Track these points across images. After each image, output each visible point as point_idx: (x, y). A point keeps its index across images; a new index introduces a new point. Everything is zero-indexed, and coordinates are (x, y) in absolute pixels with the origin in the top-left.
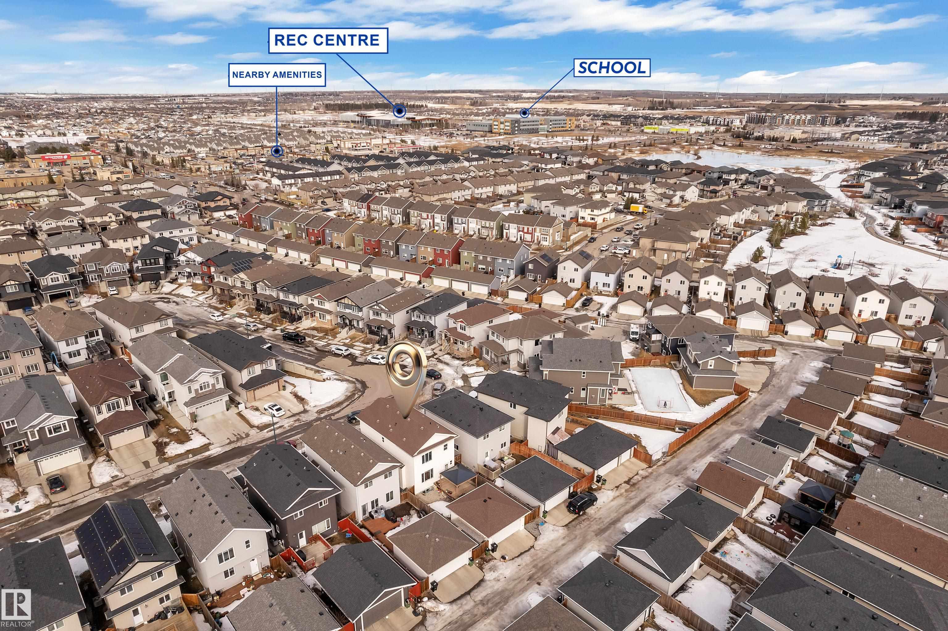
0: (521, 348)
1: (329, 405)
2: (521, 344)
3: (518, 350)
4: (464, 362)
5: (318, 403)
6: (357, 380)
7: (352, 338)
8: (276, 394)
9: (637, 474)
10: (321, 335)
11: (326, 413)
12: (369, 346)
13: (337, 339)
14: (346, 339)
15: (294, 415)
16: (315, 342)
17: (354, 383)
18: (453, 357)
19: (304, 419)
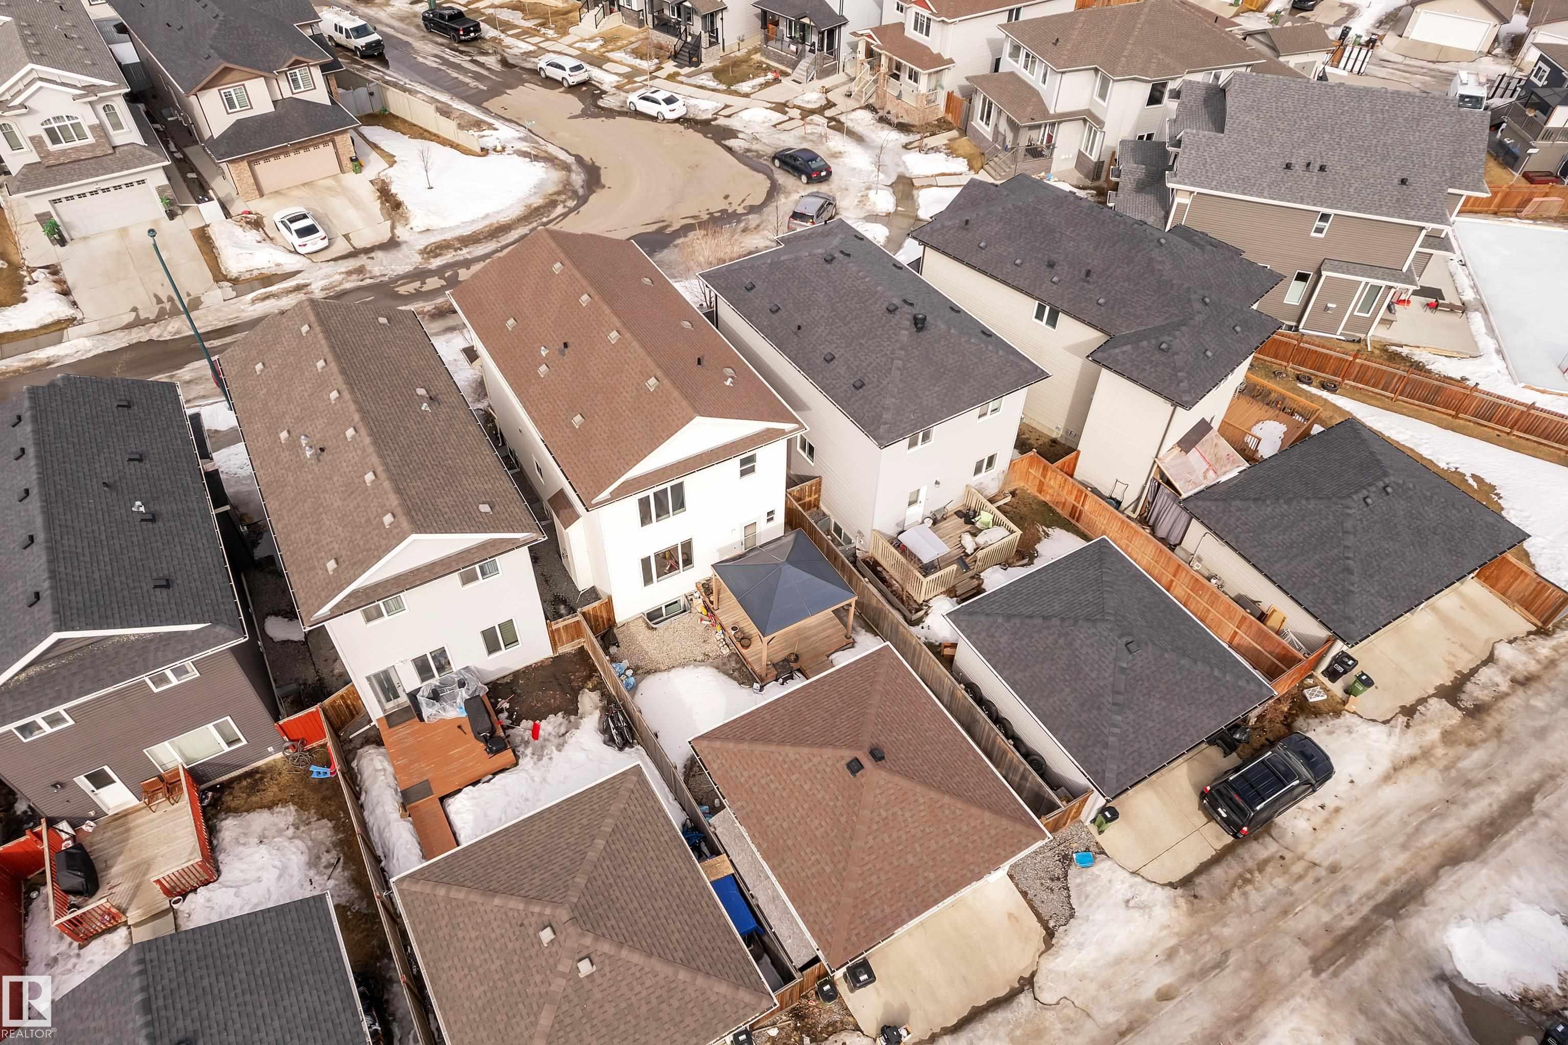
0: (1100, 108)
1: (466, 231)
2: (1103, 95)
3: (1089, 112)
4: (912, 137)
5: (435, 222)
6: (579, 159)
7: (609, 40)
8: (330, 182)
9: (1490, 659)
10: (530, 24)
11: (448, 257)
12: (645, 65)
13: (567, 40)
14: (592, 39)
15: (354, 254)
16: (508, 41)
17: (567, 168)
18: (882, 120)
19: (376, 271)
